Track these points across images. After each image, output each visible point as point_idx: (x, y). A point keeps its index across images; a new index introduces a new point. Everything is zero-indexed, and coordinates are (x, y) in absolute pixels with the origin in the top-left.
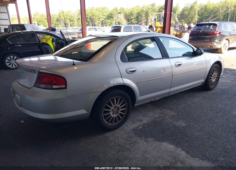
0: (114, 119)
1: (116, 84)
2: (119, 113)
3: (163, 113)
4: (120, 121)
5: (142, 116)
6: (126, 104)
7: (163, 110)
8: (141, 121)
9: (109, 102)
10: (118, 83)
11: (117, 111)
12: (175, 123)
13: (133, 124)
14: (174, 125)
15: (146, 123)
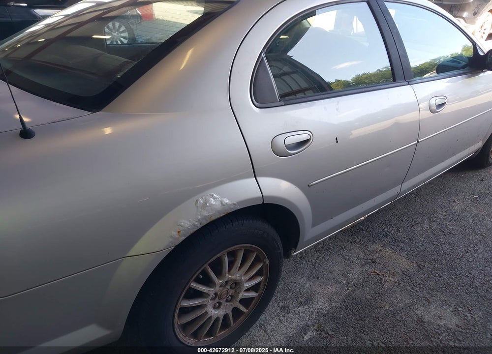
0: (221, 322)
1: (232, 207)
2: (239, 299)
3: (374, 262)
4: (242, 319)
5: (309, 277)
6: (264, 263)
7: (370, 249)
8: (309, 300)
9: (205, 273)
10: (239, 203)
11: (232, 292)
12: (420, 311)
13: (282, 318)
14: (421, 321)
15: (327, 314)
